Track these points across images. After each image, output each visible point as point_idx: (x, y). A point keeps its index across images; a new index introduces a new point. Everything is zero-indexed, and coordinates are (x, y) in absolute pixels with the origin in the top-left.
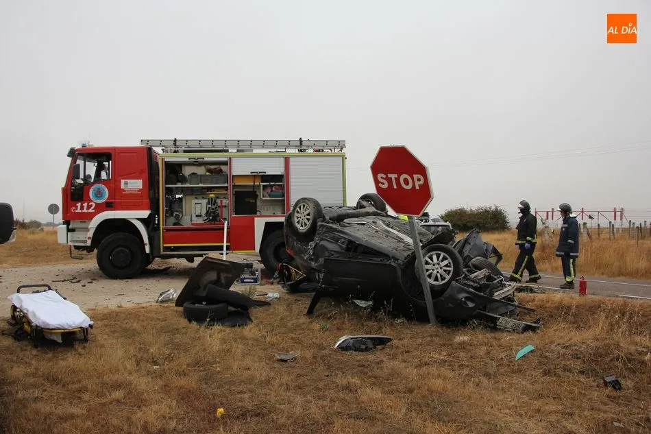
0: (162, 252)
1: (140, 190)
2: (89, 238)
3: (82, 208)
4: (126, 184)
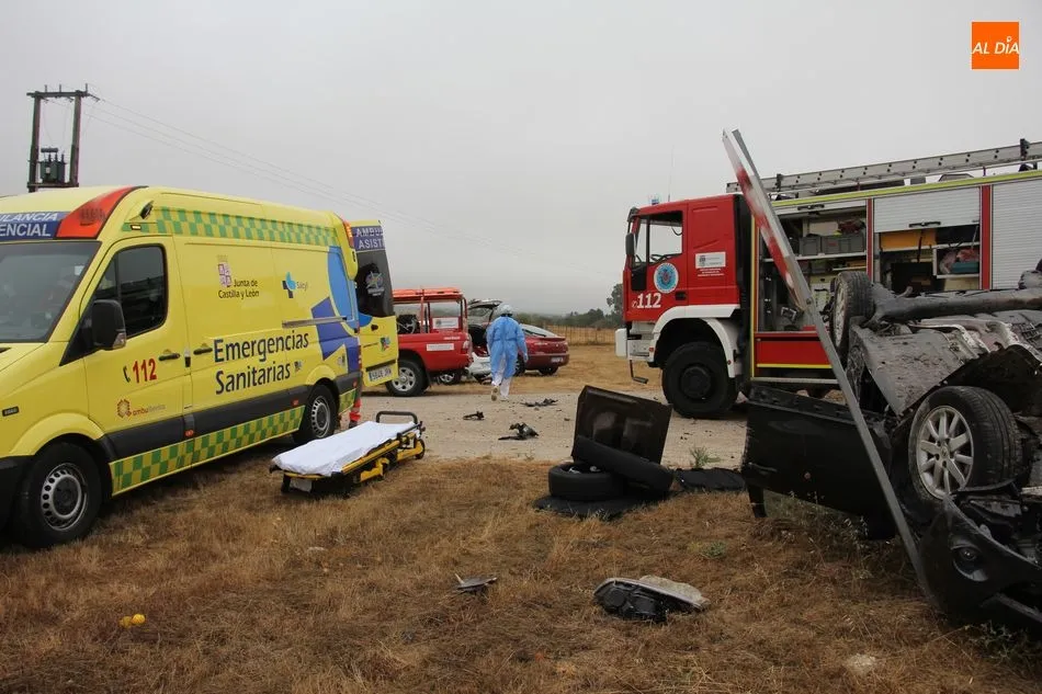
0: (753, 378)
1: (723, 270)
2: (651, 349)
3: (645, 303)
4: (703, 259)
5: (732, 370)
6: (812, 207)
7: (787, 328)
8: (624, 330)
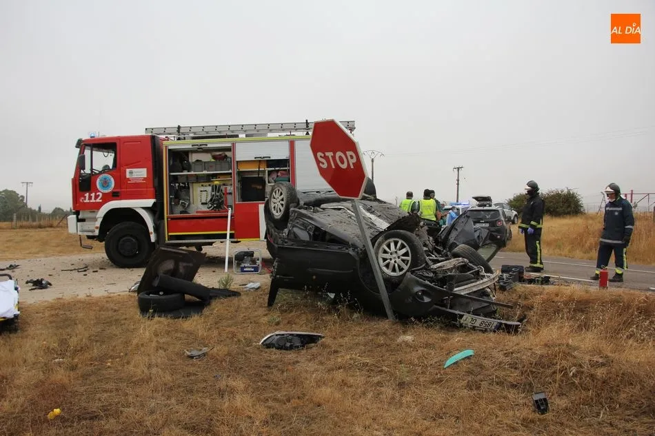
0: (167, 241)
1: (145, 179)
2: (97, 228)
3: (90, 198)
4: (131, 173)
5: (153, 238)
6: (201, 145)
7: (181, 213)
8: (75, 216)
